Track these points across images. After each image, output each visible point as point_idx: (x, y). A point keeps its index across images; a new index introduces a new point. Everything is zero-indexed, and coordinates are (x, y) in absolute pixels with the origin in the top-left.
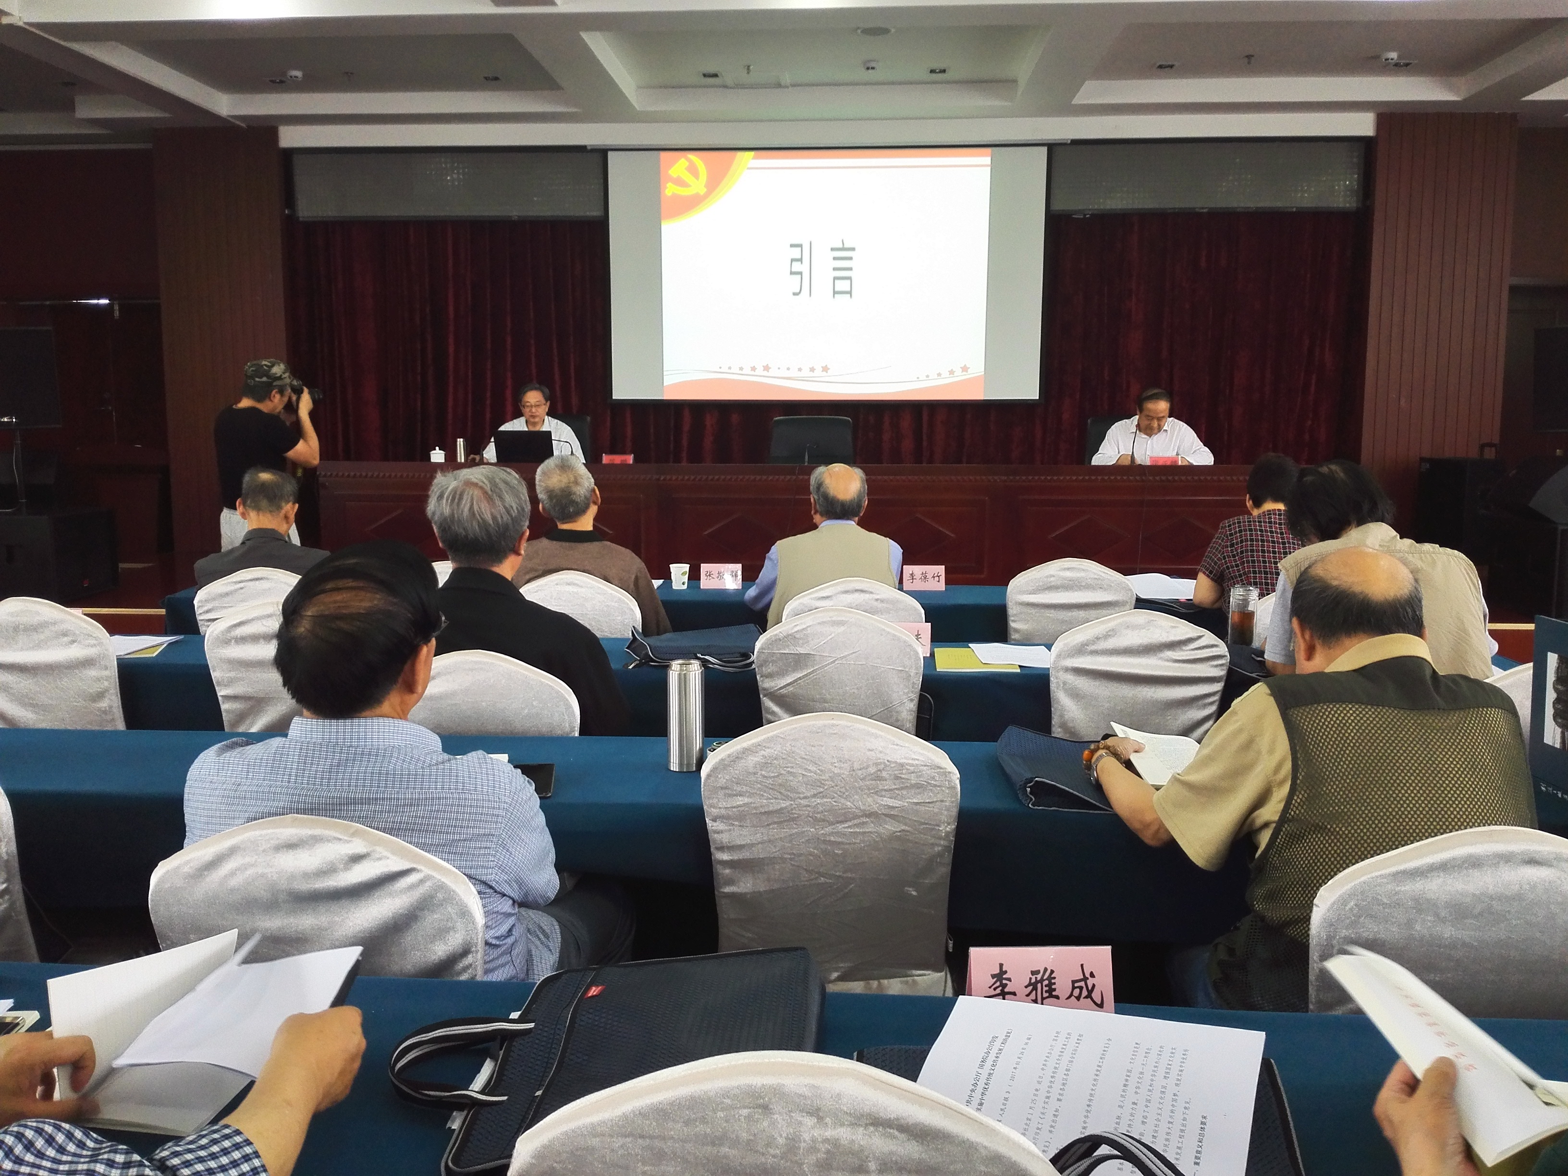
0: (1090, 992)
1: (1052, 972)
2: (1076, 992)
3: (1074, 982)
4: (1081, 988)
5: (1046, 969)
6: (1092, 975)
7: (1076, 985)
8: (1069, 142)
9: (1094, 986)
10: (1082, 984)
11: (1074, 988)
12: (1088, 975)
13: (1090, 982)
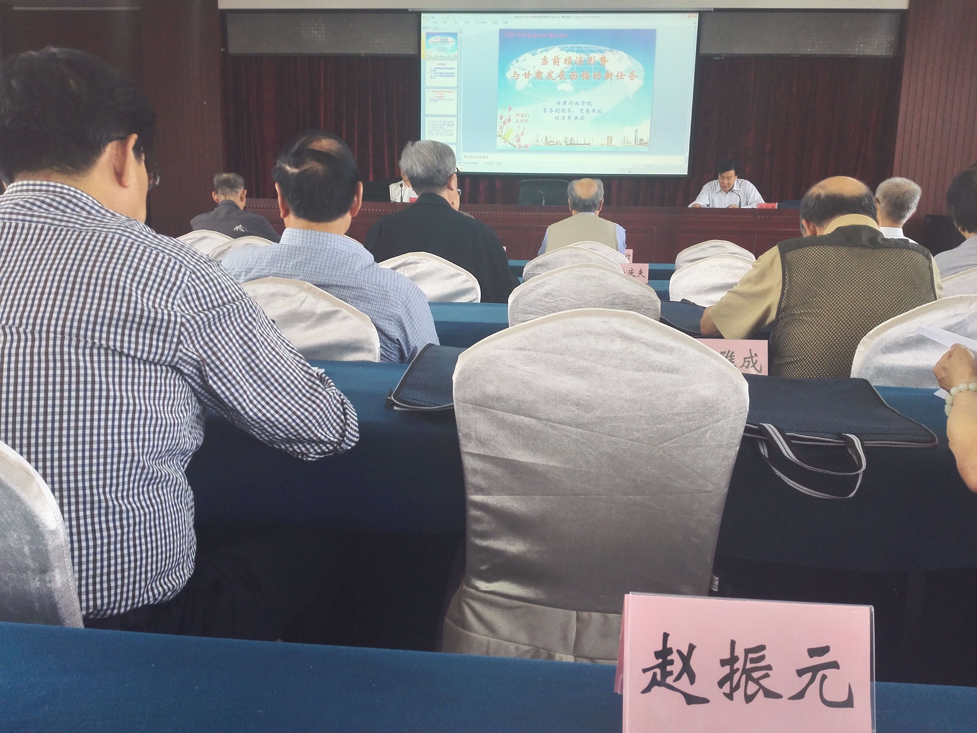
0: (754, 364)
1: (733, 353)
2: (746, 364)
3: (745, 359)
4: (749, 362)
5: (729, 351)
6: (756, 355)
7: (746, 360)
8: (713, 10)
9: (757, 361)
10: (750, 360)
11: (745, 362)
12: (753, 355)
13: (755, 359)
